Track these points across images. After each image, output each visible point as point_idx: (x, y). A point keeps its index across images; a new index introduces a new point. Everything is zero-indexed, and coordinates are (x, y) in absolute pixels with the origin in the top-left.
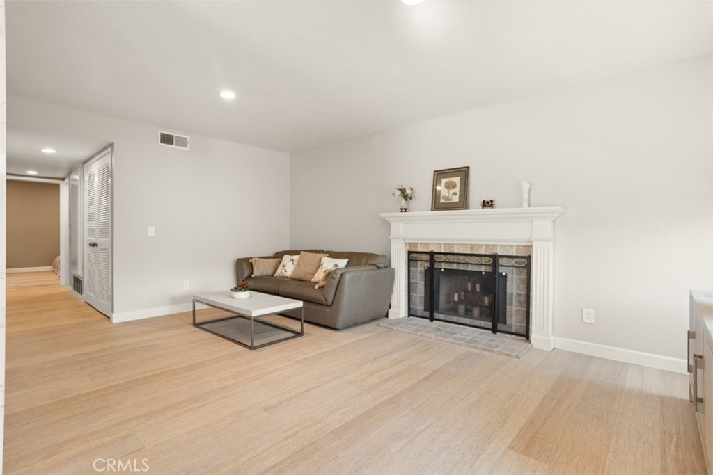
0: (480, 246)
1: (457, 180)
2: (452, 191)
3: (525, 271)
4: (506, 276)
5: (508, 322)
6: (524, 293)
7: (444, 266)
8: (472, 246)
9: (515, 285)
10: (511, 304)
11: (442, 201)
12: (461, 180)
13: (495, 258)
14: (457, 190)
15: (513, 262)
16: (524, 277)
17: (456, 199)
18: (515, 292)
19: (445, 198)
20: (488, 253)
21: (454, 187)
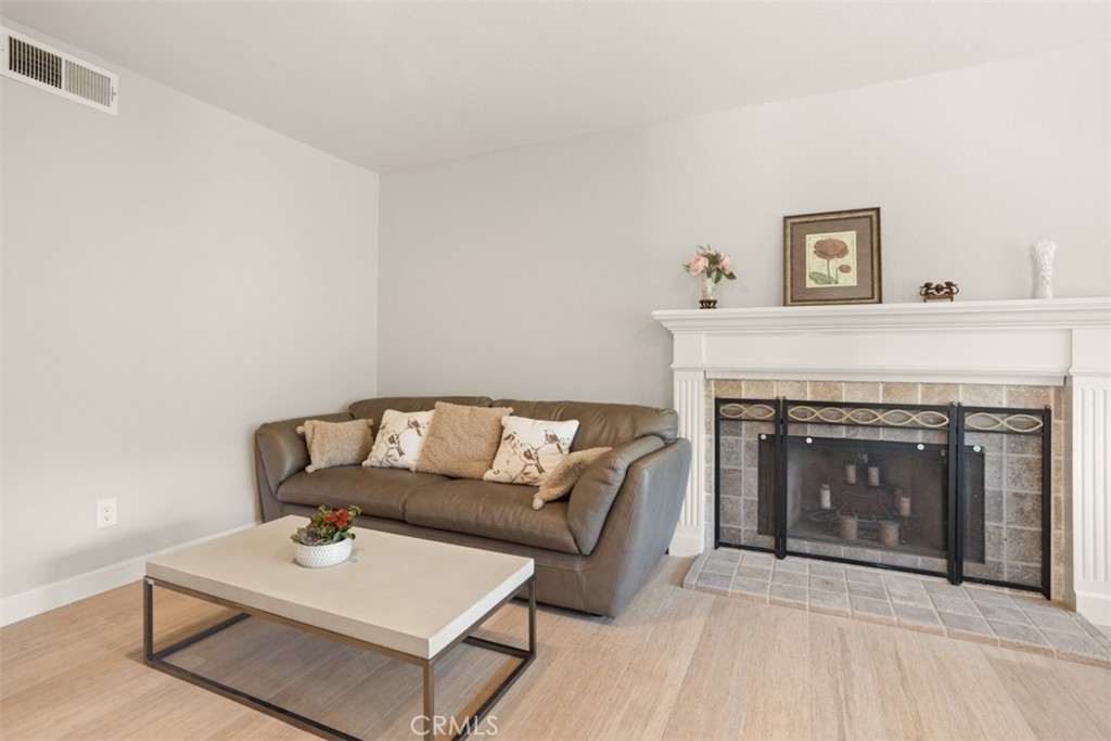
0: (912, 386)
1: (849, 238)
2: (835, 263)
3: (1036, 442)
4: (981, 455)
5: (988, 558)
6: (1035, 491)
7: (812, 432)
8: (888, 387)
9: (1005, 473)
10: (999, 518)
11: (810, 284)
12: (859, 239)
13: (957, 413)
14: (851, 259)
15: (1004, 422)
16: (1033, 455)
17: (849, 280)
18: (1007, 489)
19: (816, 277)
20: (934, 402)
21: (843, 251)
